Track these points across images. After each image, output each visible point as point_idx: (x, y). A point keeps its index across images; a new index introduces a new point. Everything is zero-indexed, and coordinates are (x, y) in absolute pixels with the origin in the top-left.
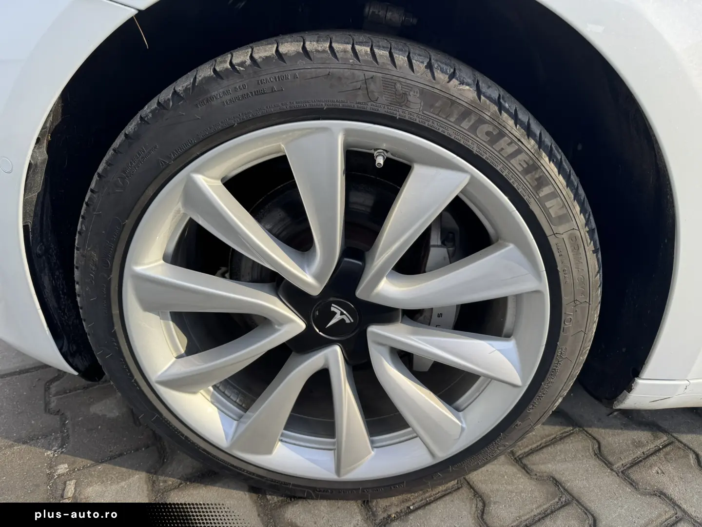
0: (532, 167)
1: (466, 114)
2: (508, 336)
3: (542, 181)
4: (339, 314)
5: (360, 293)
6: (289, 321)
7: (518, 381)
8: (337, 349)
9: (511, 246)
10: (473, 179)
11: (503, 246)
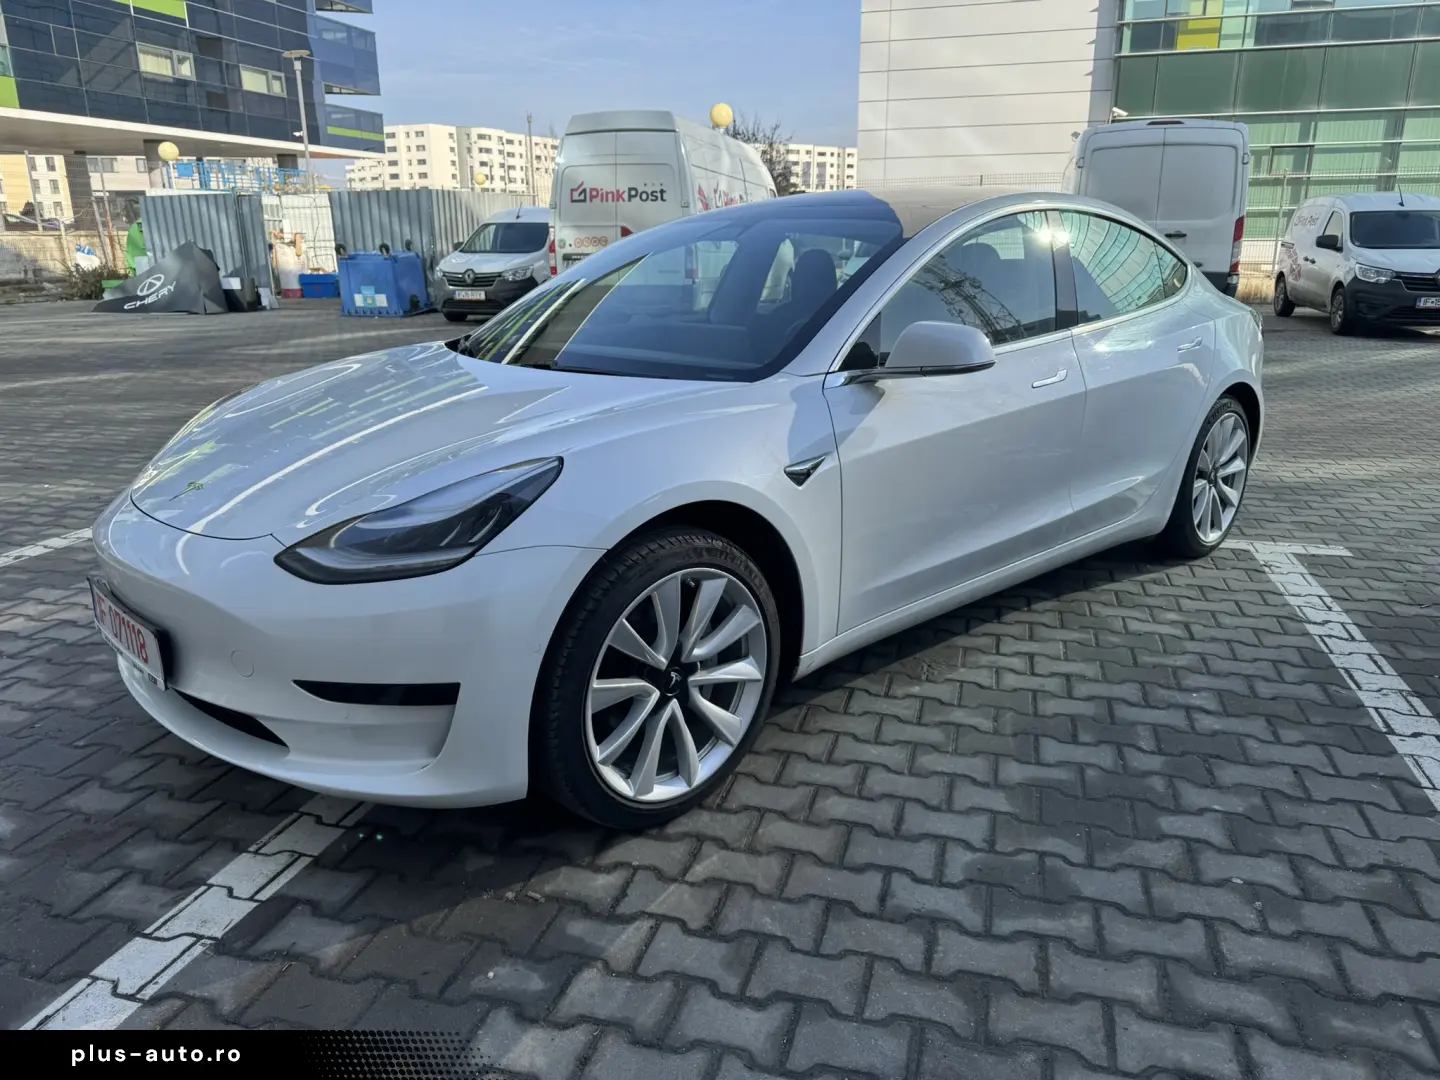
0: (747, 567)
1: (722, 553)
2: (746, 656)
3: (751, 572)
4: (675, 676)
5: (683, 661)
6: (653, 692)
7: (758, 677)
8: (676, 700)
9: (744, 606)
10: (730, 581)
11: (740, 608)
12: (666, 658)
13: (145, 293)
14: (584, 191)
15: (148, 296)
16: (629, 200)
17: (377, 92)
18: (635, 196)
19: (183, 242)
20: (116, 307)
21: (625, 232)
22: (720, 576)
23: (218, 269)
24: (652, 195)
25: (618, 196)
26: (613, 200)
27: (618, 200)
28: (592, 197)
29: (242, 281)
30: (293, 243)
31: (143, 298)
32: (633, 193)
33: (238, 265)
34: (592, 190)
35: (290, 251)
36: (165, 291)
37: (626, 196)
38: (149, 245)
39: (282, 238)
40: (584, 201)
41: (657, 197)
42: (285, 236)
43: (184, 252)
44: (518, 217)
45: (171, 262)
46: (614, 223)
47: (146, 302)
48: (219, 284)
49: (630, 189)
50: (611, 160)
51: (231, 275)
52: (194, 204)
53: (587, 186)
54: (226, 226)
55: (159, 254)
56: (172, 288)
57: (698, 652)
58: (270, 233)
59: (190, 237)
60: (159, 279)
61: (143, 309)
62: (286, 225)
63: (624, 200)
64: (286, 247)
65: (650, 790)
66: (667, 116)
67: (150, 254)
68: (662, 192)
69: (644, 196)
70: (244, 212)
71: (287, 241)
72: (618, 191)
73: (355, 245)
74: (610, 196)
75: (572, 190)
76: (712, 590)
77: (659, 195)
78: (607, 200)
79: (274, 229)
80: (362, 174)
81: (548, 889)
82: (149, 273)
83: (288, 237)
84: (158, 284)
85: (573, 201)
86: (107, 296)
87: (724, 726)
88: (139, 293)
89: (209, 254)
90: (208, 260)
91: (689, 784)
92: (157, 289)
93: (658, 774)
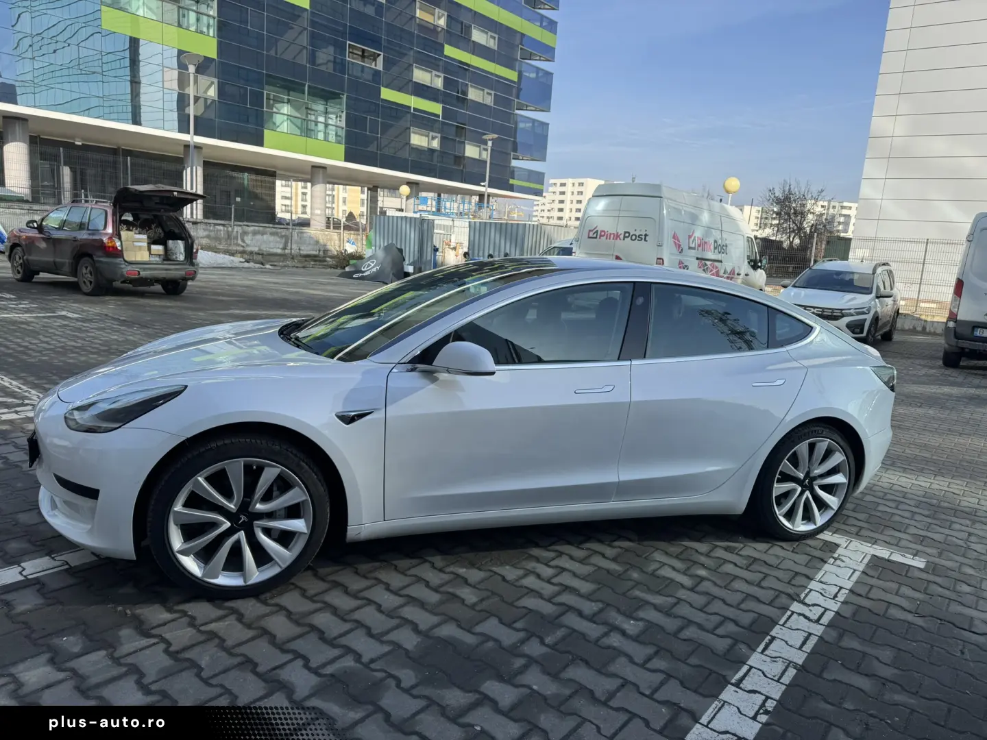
1: (279, 453)
2: (301, 517)
4: (243, 518)
5: (250, 510)
6: (225, 523)
7: (306, 531)
8: (243, 532)
9: (296, 488)
10: (283, 470)
12: (235, 506)
13: (365, 269)
14: (597, 232)
15: (366, 271)
16: (624, 239)
17: (544, 159)
18: (628, 237)
19: (390, 242)
20: (349, 275)
21: (618, 258)
22: (279, 467)
23: (404, 260)
24: (639, 237)
25: (617, 236)
26: (613, 239)
27: (616, 239)
28: (601, 236)
29: (414, 268)
30: (455, 248)
31: (363, 272)
32: (627, 235)
33: (416, 258)
34: (602, 231)
35: (452, 253)
36: (374, 270)
37: (622, 237)
38: (373, 243)
39: (450, 245)
40: (596, 238)
41: (642, 239)
42: (452, 244)
43: (387, 249)
44: (571, 244)
45: (381, 254)
46: (611, 253)
47: (364, 274)
48: (403, 268)
49: (625, 232)
50: (616, 214)
51: (410, 265)
52: (399, 220)
53: (599, 229)
54: (413, 236)
55: (377, 248)
56: (378, 268)
57: (259, 507)
58: (443, 241)
59: (394, 242)
60: (373, 262)
61: (362, 278)
62: (453, 238)
63: (620, 239)
64: (450, 250)
65: (216, 577)
66: (658, 187)
67: (373, 248)
68: (646, 235)
69: (634, 237)
70: (424, 228)
71: (452, 247)
72: (617, 233)
73: (478, 254)
74: (612, 236)
75: (590, 231)
76: (270, 474)
77: (643, 237)
78: (610, 239)
79: (447, 239)
80: (543, 207)
81: (138, 611)
82: (370, 258)
83: (453, 245)
84: (373, 265)
85: (589, 238)
86: (347, 269)
87: (274, 554)
88: (363, 269)
89: (401, 251)
90: (400, 254)
91: (245, 582)
92: (370, 268)
93: (223, 570)
